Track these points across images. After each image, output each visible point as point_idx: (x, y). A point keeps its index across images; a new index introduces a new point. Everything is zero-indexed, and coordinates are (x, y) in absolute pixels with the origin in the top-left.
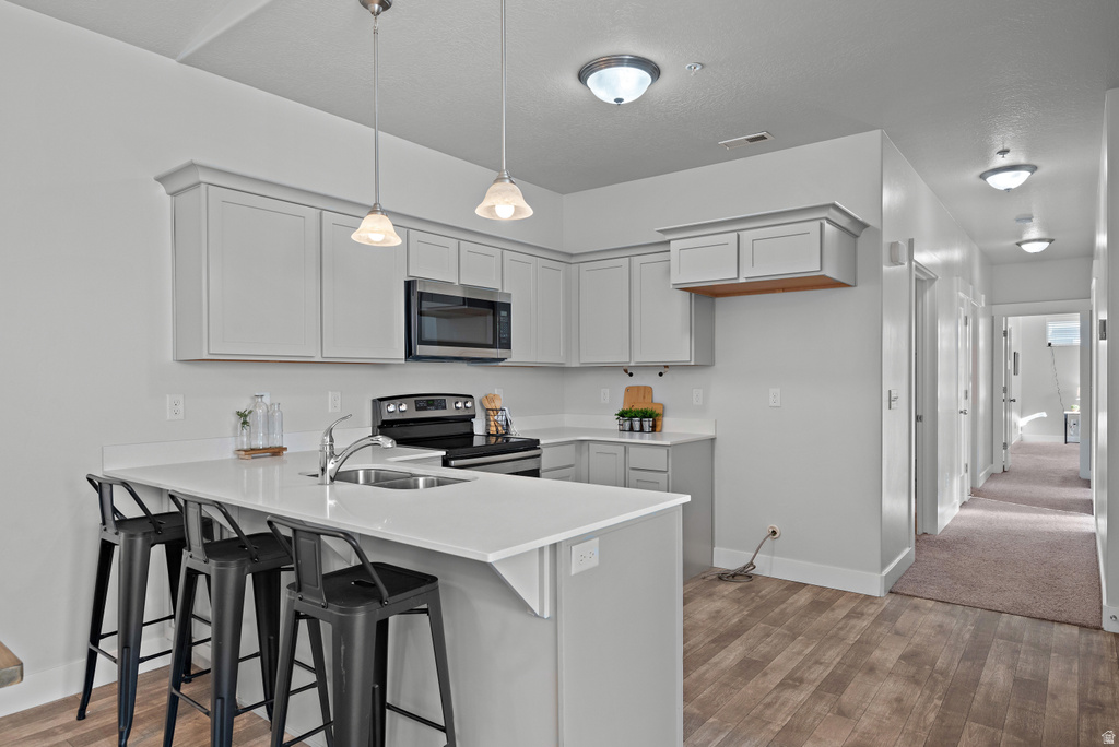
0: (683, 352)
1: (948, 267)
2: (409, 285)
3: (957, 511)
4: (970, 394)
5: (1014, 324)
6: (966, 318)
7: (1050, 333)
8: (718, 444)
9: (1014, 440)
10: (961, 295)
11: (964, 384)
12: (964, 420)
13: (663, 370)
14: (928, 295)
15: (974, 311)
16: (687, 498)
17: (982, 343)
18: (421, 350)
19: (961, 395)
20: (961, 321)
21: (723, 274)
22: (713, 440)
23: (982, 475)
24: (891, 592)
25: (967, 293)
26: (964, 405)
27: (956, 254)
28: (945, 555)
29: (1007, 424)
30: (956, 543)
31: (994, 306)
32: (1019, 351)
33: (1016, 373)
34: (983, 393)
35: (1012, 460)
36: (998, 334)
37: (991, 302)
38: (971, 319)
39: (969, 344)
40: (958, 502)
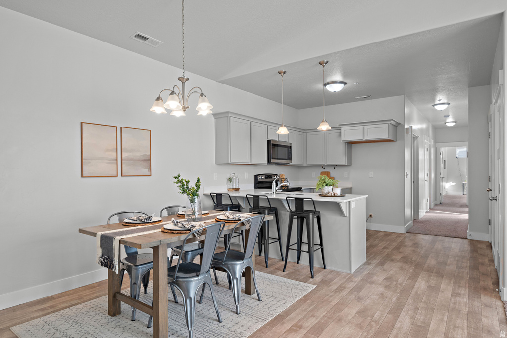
0: (343, 160)
1: (421, 130)
2: (269, 142)
3: (425, 214)
4: (429, 175)
5: (444, 150)
6: (427, 149)
7: (457, 153)
8: (352, 189)
9: (444, 193)
10: (426, 141)
11: (427, 172)
12: (427, 184)
13: (335, 166)
14: (416, 142)
15: (430, 146)
16: (367, 196)
17: (432, 157)
18: (273, 161)
19: (426, 175)
20: (426, 149)
21: (359, 138)
22: (351, 188)
23: (432, 204)
24: (407, 232)
25: (428, 141)
26: (426, 178)
27: (424, 126)
28: (422, 224)
29: (442, 187)
30: (425, 222)
31: (437, 144)
32: (446, 160)
33: (444, 168)
34: (433, 176)
35: (442, 201)
36: (437, 154)
37: (435, 142)
38: (429, 149)
39: (428, 157)
40: (425, 211)
